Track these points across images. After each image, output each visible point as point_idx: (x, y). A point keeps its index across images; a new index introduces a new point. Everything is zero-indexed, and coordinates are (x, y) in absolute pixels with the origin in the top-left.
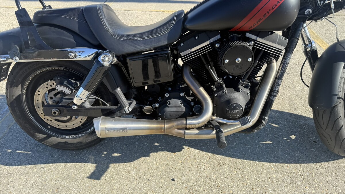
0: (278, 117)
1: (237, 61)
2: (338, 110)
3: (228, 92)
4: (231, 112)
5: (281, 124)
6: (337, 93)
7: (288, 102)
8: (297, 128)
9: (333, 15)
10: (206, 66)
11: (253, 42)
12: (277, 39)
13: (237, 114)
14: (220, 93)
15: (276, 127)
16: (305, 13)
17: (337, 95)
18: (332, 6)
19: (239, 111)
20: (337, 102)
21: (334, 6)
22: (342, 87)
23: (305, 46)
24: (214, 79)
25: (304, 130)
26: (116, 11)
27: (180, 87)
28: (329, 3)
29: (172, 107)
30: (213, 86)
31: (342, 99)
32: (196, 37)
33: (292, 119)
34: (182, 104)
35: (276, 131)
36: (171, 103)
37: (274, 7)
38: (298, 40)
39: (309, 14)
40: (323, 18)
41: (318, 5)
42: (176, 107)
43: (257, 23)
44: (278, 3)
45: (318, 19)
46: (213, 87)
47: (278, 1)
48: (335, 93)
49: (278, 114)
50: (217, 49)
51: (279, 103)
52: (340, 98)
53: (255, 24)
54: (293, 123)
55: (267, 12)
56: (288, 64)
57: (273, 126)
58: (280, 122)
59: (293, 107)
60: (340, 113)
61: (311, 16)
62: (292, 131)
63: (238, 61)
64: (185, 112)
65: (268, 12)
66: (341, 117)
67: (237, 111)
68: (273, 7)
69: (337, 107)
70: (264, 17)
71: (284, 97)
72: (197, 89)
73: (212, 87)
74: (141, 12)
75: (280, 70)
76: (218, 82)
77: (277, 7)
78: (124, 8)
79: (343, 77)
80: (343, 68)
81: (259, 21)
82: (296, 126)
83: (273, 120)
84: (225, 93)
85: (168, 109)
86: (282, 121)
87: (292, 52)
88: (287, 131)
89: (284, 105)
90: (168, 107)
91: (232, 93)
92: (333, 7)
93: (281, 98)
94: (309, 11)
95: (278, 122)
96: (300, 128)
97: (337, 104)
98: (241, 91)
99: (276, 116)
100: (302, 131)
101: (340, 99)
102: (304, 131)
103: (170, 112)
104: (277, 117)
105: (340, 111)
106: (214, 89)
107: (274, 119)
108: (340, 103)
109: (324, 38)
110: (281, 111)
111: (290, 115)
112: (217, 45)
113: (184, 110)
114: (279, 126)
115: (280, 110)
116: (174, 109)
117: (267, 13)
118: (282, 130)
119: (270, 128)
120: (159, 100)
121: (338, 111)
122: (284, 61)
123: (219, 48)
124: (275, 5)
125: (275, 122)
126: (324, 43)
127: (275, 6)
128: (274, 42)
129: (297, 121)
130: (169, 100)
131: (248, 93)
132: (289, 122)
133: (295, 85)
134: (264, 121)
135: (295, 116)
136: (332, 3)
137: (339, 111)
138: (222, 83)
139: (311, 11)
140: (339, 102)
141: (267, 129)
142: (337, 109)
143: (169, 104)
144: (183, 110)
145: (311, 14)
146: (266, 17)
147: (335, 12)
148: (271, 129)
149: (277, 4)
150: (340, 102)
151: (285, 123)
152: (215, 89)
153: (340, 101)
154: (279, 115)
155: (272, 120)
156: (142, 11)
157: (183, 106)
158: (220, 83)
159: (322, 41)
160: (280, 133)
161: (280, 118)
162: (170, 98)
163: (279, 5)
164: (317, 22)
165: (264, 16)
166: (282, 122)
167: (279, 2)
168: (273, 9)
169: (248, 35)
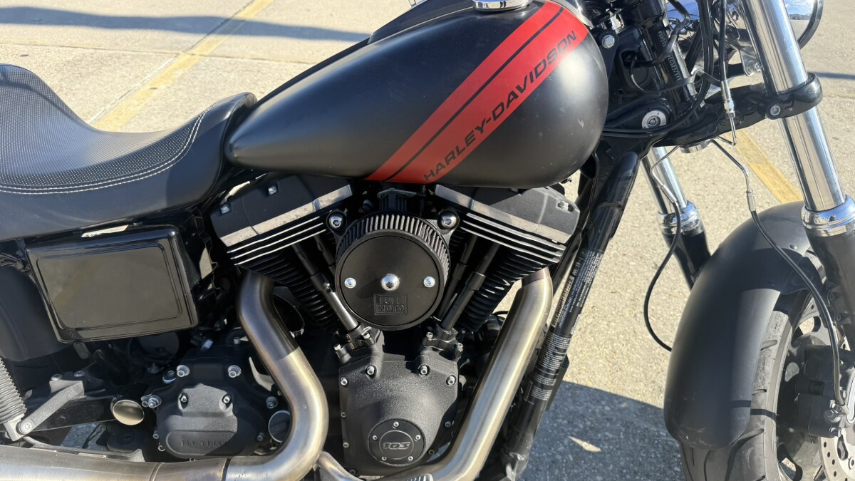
0: (604, 415)
1: (384, 283)
2: (753, 453)
3: (382, 376)
4: (384, 445)
5: (608, 440)
6: (749, 399)
7: (642, 363)
8: (654, 461)
9: (735, 136)
10: (314, 279)
11: (453, 219)
12: (540, 209)
13: (406, 453)
14: (356, 374)
15: (589, 452)
16: (645, 124)
17: (748, 403)
18: (730, 106)
19: (411, 445)
20: (749, 428)
21: (736, 108)
22: (770, 376)
23: (666, 218)
24: (345, 324)
25: (676, 469)
26: (230, 59)
27: (236, 341)
28: (720, 94)
29: (192, 415)
30: (338, 348)
31: (769, 414)
32: (270, 187)
33: (646, 426)
34: (227, 405)
35: (586, 469)
36: (190, 403)
37: (498, 112)
38: (623, 210)
39: (657, 128)
40: (708, 143)
41: (688, 99)
42: (205, 414)
43: (448, 164)
44: (512, 97)
45: (694, 143)
46: (339, 351)
47: (513, 93)
48: (742, 398)
49: (603, 406)
50: (333, 232)
51: (614, 364)
52: (761, 414)
53: (440, 164)
54: (646, 440)
55: (478, 128)
56: (589, 286)
57: (581, 448)
58: (607, 433)
59: (654, 382)
60: (760, 466)
61: (663, 134)
62: (636, 468)
63: (390, 285)
64: (236, 435)
65: (480, 129)
66: (764, 477)
67: (405, 446)
68: (494, 112)
69: (751, 445)
70: (468, 145)
71: (633, 346)
72: (279, 356)
73: (336, 348)
74: (294, 64)
75: (564, 303)
76: (357, 333)
77: (507, 113)
78: (253, 52)
79: (776, 342)
80: (776, 309)
81: (454, 158)
82: (653, 450)
83: (585, 426)
84: (372, 376)
85: (177, 423)
86: (611, 431)
87: (600, 247)
88: (623, 468)
89: (629, 373)
90: (180, 413)
91: (394, 377)
92: (732, 111)
93: (625, 350)
94: (654, 117)
95: (599, 435)
96: (664, 461)
97: (753, 433)
98: (424, 372)
99: (597, 411)
100: (669, 472)
101: (763, 417)
102: (676, 472)
103: (184, 433)
104: (599, 416)
105: (761, 457)
106: (343, 356)
107: (589, 423)
108: (763, 430)
109: (778, 161)
110: (615, 395)
111: (643, 409)
112: (336, 221)
113: (234, 428)
114: (599, 450)
115: (612, 392)
116: (199, 424)
117: (477, 133)
118: (606, 465)
119: (572, 454)
120: (167, 381)
121: (756, 458)
122: (576, 277)
123: (340, 231)
124: (502, 104)
125: (591, 433)
126: (777, 175)
127: (503, 109)
128: (532, 218)
129: (658, 431)
130: (186, 390)
131: (448, 379)
132: (634, 435)
133: (672, 307)
134: (513, 467)
135: (655, 413)
136: (727, 97)
137: (759, 460)
138: (368, 340)
139: (662, 116)
140: (757, 426)
141: (559, 457)
142: (749, 451)
143: (185, 404)
144: (227, 429)
145: (663, 128)
146: (474, 145)
147: (738, 127)
148: (571, 459)
149: (509, 102)
150: (761, 427)
151: (620, 439)
152: (347, 357)
153: (763, 423)
154: (607, 408)
155: (581, 426)
156: (299, 62)
157: (232, 414)
158: (362, 337)
159: (771, 168)
160: (600, 476)
161: (608, 419)
162: (191, 382)
163: (515, 104)
164: (688, 152)
165: (466, 139)
166: (611, 436)
167: (516, 96)
168: (495, 118)
169: (441, 191)
